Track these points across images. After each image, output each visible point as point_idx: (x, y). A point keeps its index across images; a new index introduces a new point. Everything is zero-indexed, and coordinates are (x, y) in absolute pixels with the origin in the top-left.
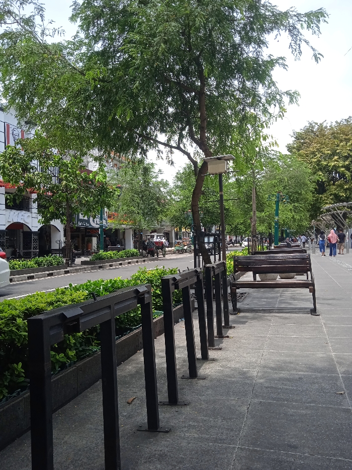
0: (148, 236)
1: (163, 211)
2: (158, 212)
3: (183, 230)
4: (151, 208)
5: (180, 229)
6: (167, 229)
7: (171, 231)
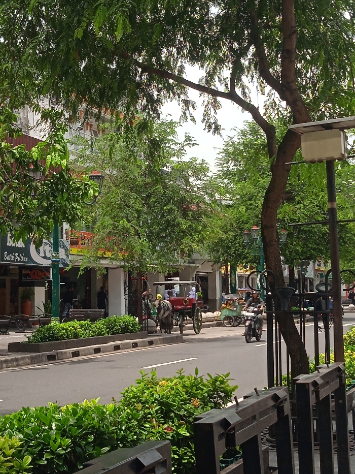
0: (161, 284)
1: (195, 230)
2: (183, 232)
3: (240, 271)
4: (168, 222)
5: (234, 269)
6: (204, 269)
7: (213, 274)
